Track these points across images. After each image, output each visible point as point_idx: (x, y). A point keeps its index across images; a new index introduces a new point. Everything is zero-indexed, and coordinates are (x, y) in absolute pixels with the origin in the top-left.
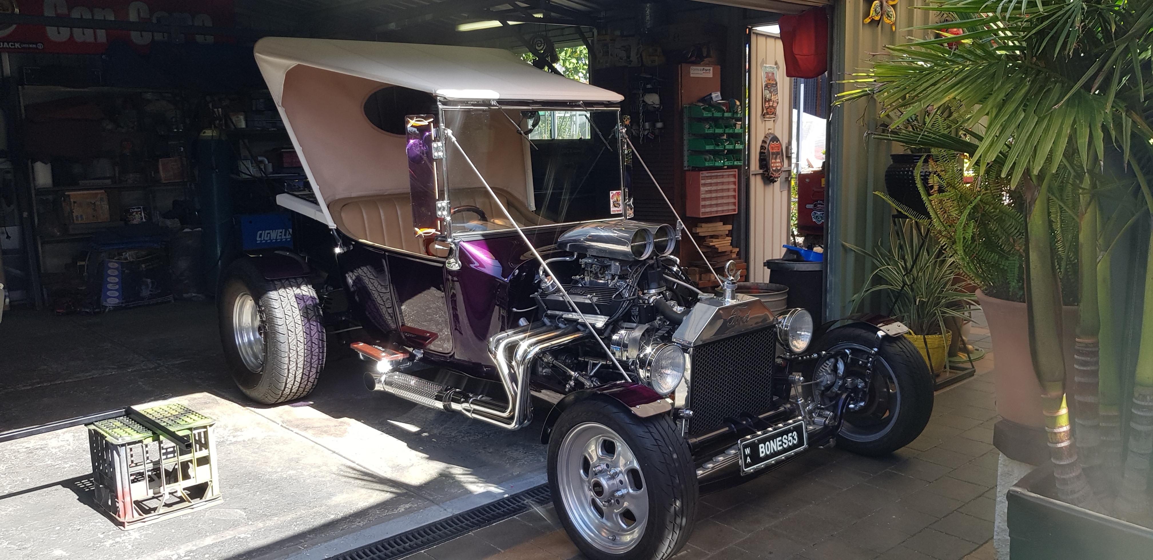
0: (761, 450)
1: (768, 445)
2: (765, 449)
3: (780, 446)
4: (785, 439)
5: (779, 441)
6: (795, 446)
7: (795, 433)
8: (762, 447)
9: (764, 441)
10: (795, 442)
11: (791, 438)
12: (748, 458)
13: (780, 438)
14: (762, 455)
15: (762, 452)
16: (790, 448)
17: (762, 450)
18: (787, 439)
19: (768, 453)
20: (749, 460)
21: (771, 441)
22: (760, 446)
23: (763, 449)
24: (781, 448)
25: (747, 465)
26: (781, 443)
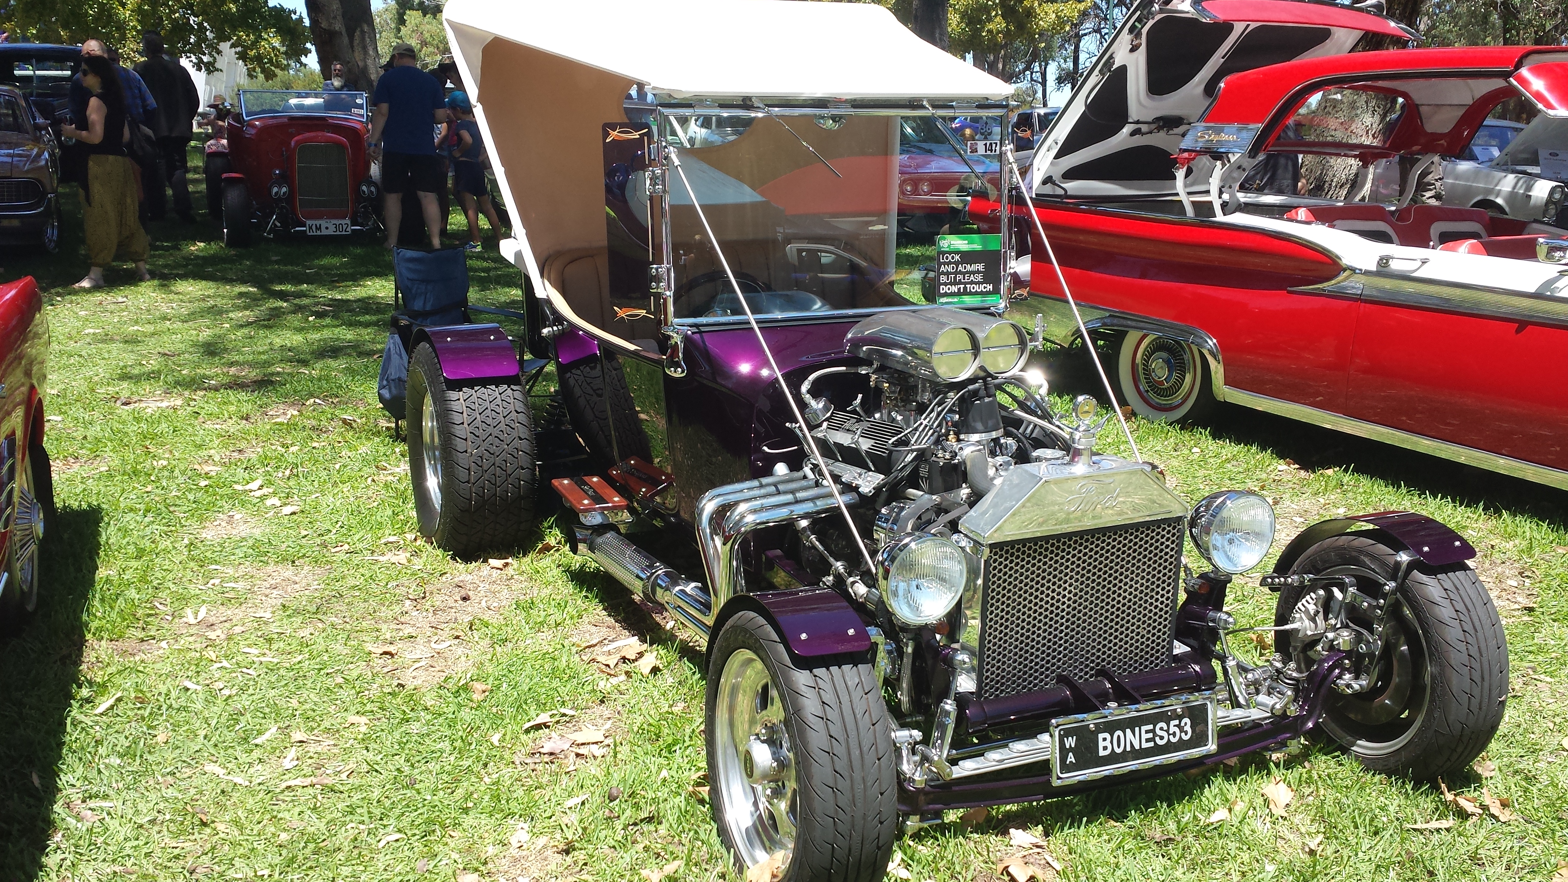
0: (1101, 744)
1: (1119, 737)
2: (1112, 742)
3: (1148, 740)
4: (1161, 729)
5: (1147, 732)
6: (1182, 745)
7: (1187, 720)
8: (1105, 739)
9: (1111, 727)
10: (1186, 738)
11: (1177, 730)
12: (1071, 754)
13: (1151, 727)
14: (1102, 753)
15: (1105, 748)
16: (1169, 748)
17: (1105, 744)
18: (1167, 731)
19: (1118, 751)
20: (1071, 758)
21: (1128, 731)
22: (1101, 736)
23: (1107, 743)
24: (1152, 744)
25: (1065, 768)
26: (1150, 735)
